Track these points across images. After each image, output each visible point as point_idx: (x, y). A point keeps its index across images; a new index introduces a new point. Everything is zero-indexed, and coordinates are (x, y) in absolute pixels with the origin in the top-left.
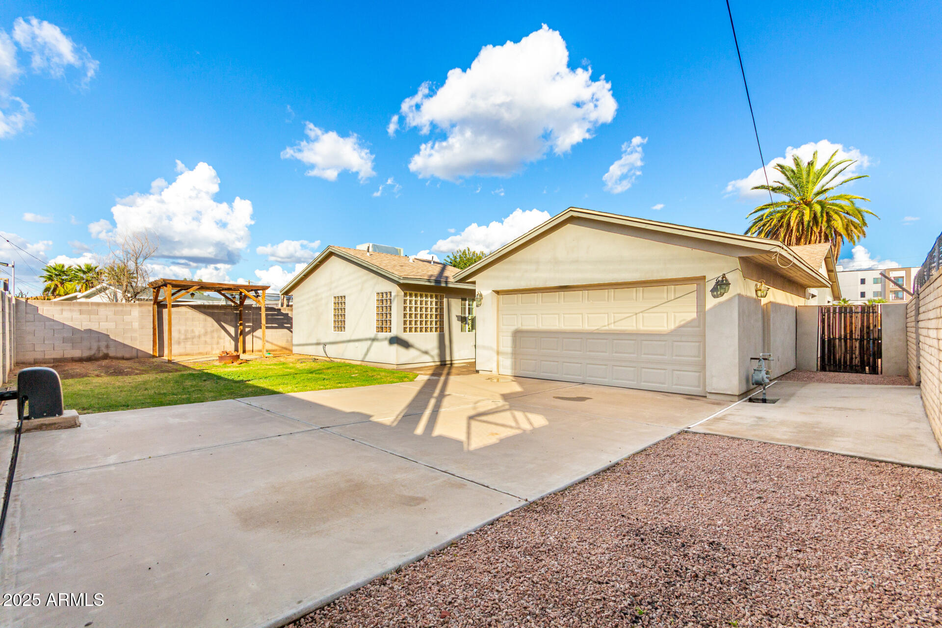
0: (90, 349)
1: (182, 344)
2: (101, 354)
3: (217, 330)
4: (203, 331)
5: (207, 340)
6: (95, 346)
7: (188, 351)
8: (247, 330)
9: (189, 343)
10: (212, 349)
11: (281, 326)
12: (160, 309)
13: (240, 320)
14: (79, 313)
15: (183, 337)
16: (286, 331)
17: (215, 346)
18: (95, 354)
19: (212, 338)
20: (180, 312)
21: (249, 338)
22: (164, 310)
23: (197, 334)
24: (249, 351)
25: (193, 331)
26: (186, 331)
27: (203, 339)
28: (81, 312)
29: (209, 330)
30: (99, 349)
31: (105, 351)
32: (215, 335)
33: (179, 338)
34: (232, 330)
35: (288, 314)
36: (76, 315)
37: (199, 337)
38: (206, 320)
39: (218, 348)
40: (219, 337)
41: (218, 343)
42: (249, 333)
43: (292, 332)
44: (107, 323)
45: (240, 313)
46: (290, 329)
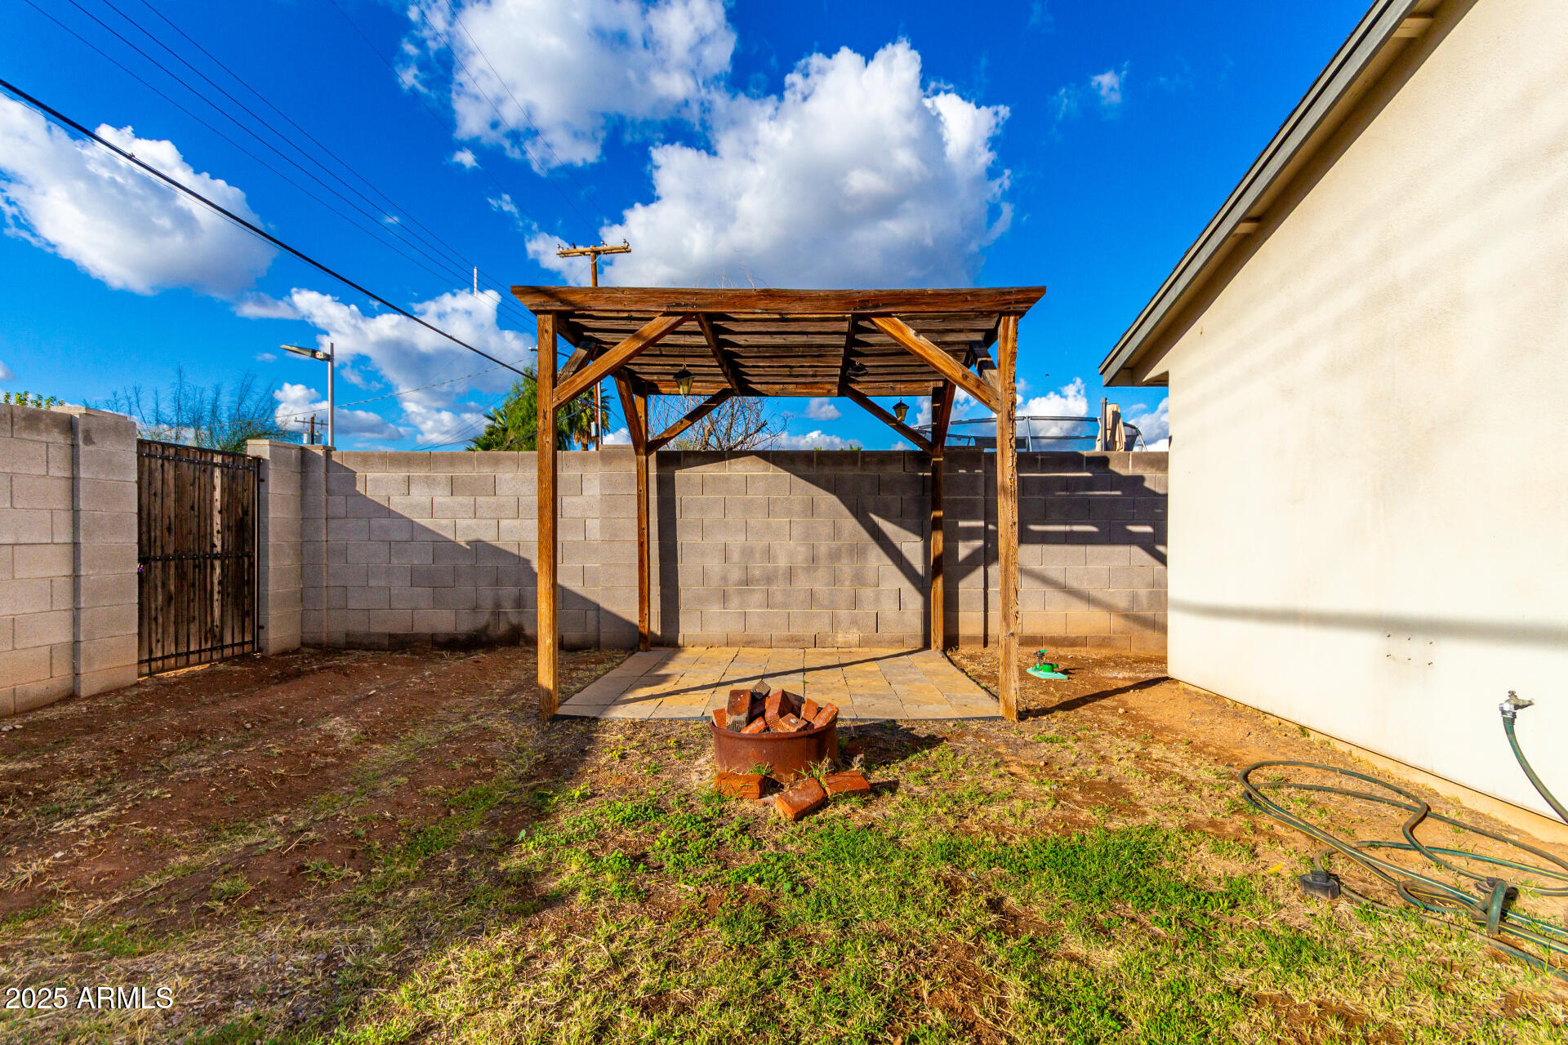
0: (476, 608)
1: (735, 602)
2: (503, 628)
3: (858, 552)
4: (801, 553)
5: (817, 587)
6: (487, 595)
7: (755, 628)
8: (964, 550)
9: (758, 597)
10: (834, 623)
11: (1113, 535)
12: (664, 473)
13: (936, 507)
14: (447, 492)
15: (735, 574)
16: (1137, 553)
17: (843, 613)
18: (487, 627)
19: (835, 580)
20: (727, 479)
21: (969, 587)
22: (678, 473)
23: (782, 562)
24: (972, 640)
25: (768, 553)
26: (747, 553)
27: (802, 583)
28: (453, 487)
29: (823, 549)
30: (497, 612)
31: (514, 620)
32: (846, 568)
33: (725, 579)
34: (912, 547)
35: (1141, 479)
36: (442, 497)
37: (791, 574)
38: (812, 508)
39: (854, 622)
40: (859, 579)
41: (855, 603)
42: (972, 562)
43: (1162, 559)
44: (519, 521)
45: (934, 477)
46: (1155, 545)
